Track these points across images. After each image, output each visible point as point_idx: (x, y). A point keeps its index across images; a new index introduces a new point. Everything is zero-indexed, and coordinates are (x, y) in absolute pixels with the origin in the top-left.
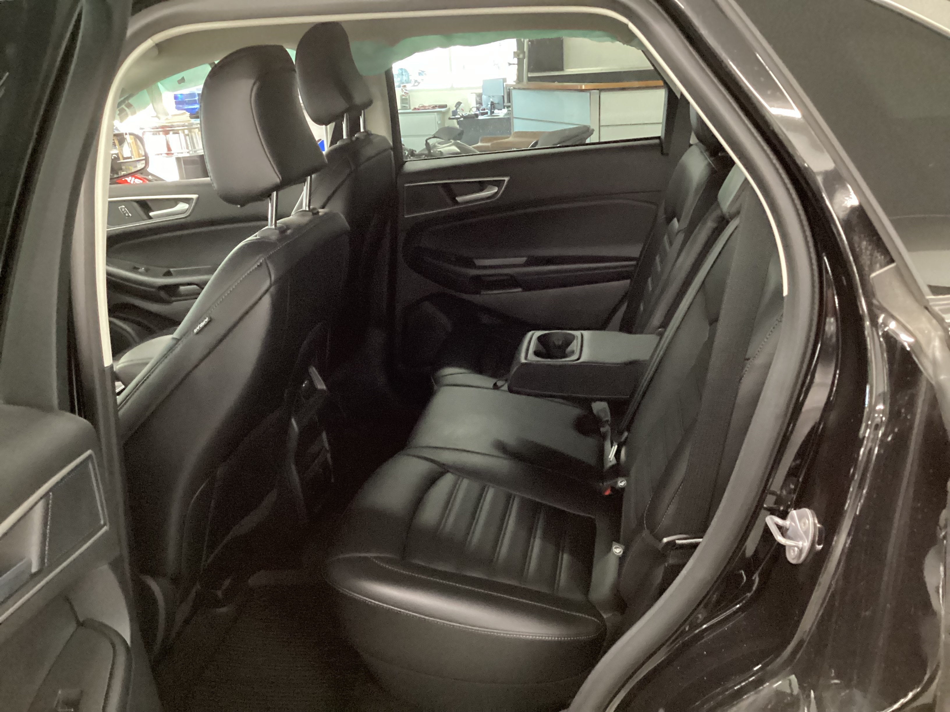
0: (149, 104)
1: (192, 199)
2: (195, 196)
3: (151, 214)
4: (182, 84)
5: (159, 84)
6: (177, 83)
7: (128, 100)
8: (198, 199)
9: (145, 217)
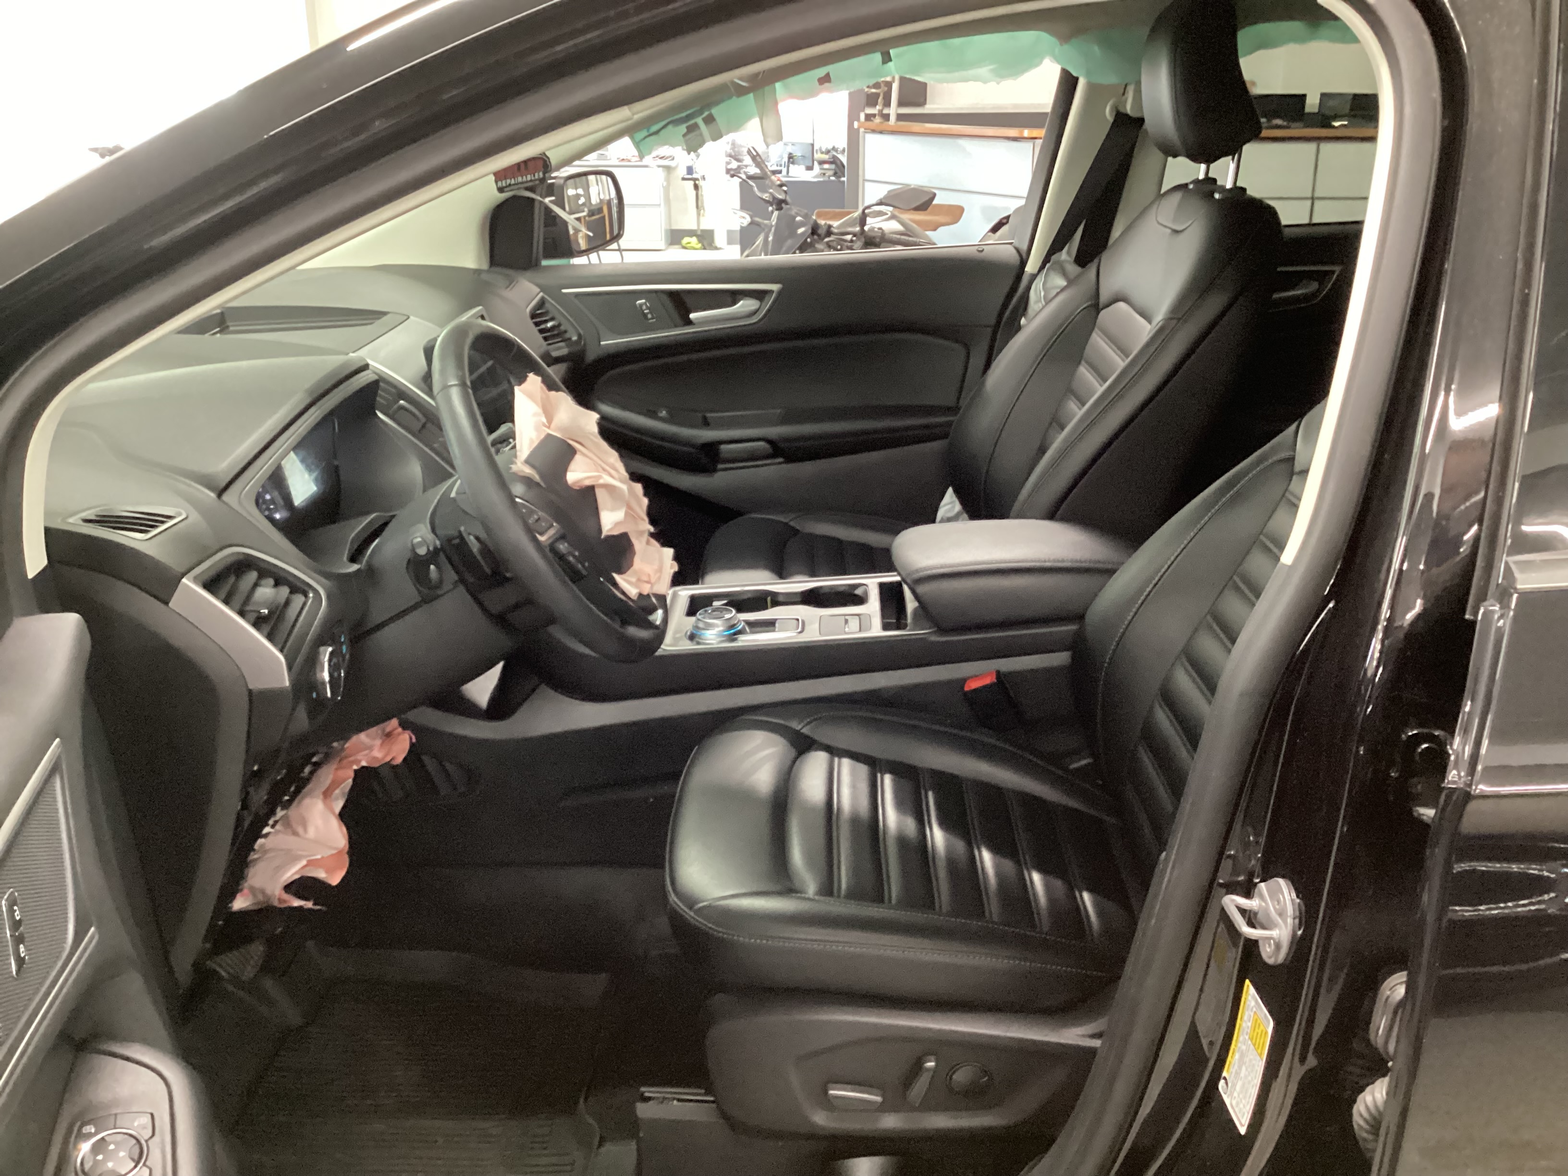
0: (749, 118)
1: (771, 292)
2: (775, 287)
3: (692, 316)
4: (827, 85)
5: (778, 85)
6: (817, 83)
7: (709, 109)
8: (780, 293)
9: (678, 320)
